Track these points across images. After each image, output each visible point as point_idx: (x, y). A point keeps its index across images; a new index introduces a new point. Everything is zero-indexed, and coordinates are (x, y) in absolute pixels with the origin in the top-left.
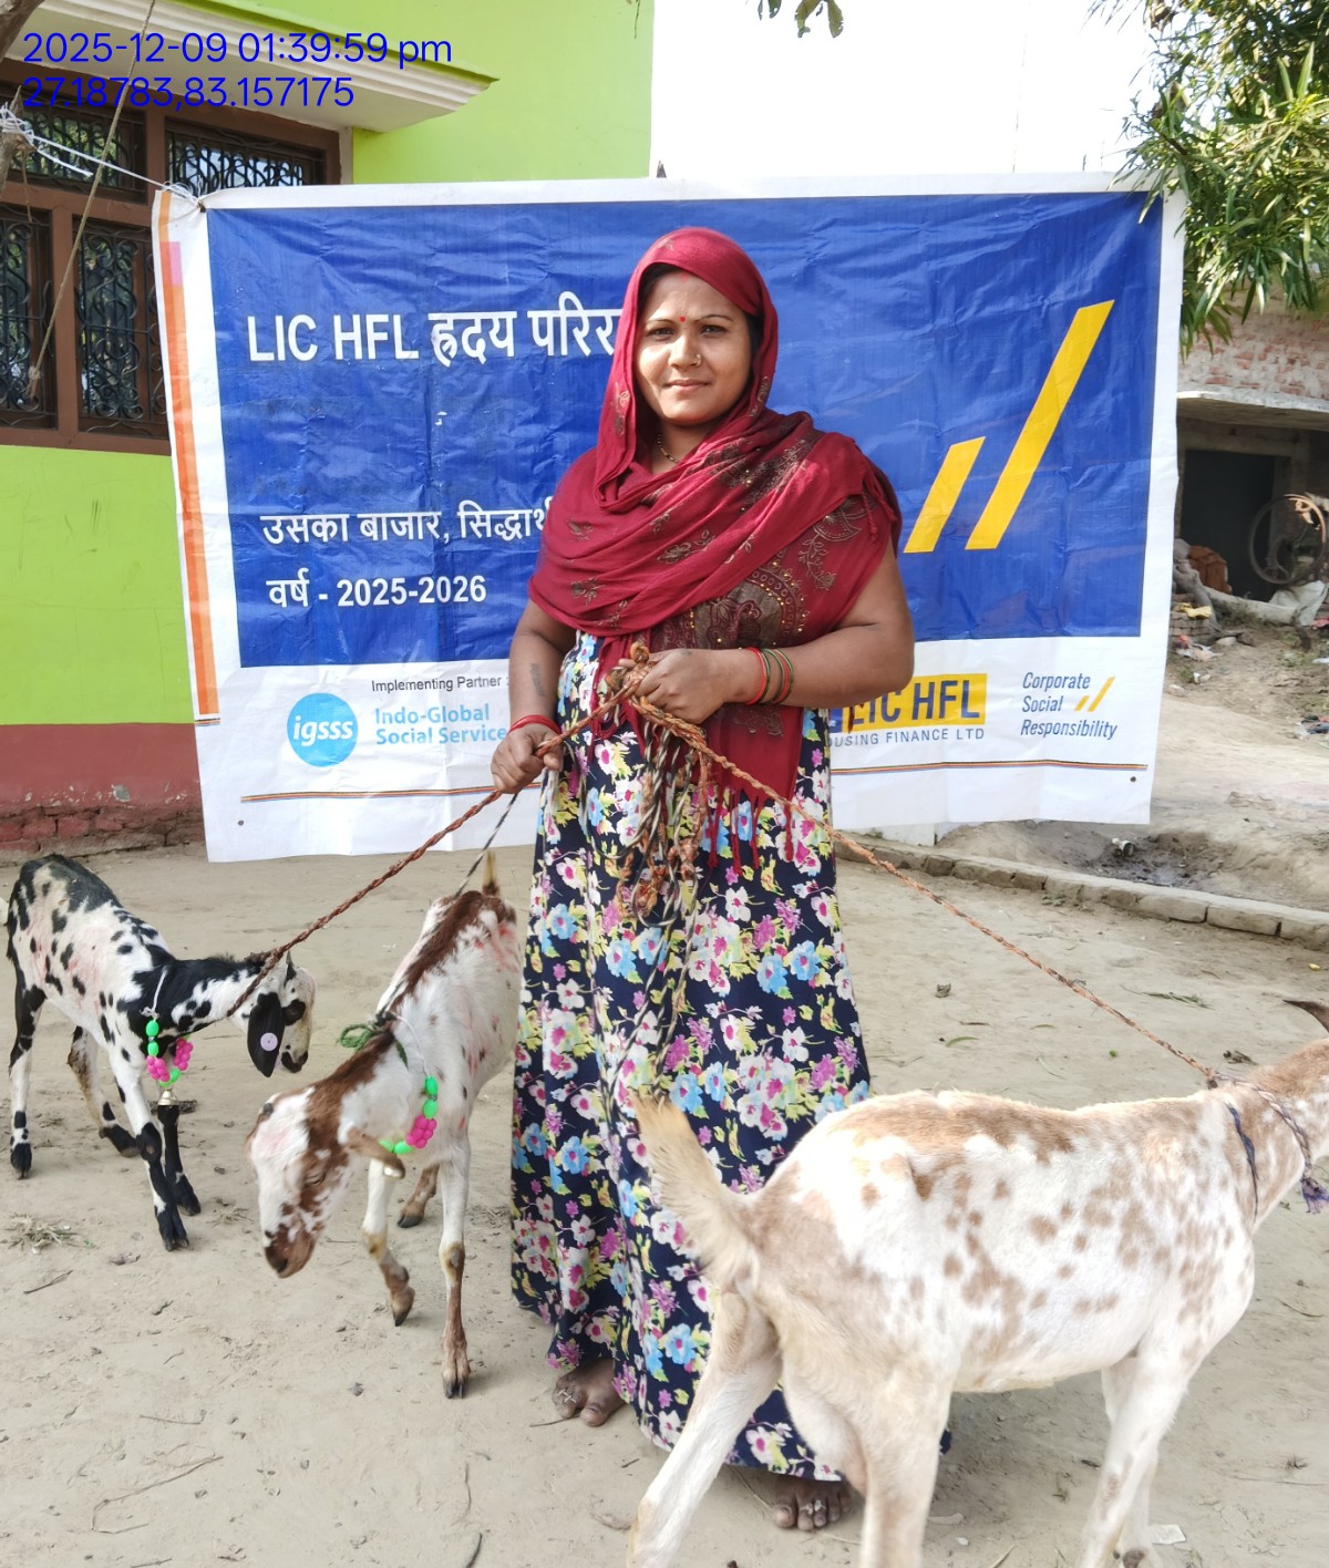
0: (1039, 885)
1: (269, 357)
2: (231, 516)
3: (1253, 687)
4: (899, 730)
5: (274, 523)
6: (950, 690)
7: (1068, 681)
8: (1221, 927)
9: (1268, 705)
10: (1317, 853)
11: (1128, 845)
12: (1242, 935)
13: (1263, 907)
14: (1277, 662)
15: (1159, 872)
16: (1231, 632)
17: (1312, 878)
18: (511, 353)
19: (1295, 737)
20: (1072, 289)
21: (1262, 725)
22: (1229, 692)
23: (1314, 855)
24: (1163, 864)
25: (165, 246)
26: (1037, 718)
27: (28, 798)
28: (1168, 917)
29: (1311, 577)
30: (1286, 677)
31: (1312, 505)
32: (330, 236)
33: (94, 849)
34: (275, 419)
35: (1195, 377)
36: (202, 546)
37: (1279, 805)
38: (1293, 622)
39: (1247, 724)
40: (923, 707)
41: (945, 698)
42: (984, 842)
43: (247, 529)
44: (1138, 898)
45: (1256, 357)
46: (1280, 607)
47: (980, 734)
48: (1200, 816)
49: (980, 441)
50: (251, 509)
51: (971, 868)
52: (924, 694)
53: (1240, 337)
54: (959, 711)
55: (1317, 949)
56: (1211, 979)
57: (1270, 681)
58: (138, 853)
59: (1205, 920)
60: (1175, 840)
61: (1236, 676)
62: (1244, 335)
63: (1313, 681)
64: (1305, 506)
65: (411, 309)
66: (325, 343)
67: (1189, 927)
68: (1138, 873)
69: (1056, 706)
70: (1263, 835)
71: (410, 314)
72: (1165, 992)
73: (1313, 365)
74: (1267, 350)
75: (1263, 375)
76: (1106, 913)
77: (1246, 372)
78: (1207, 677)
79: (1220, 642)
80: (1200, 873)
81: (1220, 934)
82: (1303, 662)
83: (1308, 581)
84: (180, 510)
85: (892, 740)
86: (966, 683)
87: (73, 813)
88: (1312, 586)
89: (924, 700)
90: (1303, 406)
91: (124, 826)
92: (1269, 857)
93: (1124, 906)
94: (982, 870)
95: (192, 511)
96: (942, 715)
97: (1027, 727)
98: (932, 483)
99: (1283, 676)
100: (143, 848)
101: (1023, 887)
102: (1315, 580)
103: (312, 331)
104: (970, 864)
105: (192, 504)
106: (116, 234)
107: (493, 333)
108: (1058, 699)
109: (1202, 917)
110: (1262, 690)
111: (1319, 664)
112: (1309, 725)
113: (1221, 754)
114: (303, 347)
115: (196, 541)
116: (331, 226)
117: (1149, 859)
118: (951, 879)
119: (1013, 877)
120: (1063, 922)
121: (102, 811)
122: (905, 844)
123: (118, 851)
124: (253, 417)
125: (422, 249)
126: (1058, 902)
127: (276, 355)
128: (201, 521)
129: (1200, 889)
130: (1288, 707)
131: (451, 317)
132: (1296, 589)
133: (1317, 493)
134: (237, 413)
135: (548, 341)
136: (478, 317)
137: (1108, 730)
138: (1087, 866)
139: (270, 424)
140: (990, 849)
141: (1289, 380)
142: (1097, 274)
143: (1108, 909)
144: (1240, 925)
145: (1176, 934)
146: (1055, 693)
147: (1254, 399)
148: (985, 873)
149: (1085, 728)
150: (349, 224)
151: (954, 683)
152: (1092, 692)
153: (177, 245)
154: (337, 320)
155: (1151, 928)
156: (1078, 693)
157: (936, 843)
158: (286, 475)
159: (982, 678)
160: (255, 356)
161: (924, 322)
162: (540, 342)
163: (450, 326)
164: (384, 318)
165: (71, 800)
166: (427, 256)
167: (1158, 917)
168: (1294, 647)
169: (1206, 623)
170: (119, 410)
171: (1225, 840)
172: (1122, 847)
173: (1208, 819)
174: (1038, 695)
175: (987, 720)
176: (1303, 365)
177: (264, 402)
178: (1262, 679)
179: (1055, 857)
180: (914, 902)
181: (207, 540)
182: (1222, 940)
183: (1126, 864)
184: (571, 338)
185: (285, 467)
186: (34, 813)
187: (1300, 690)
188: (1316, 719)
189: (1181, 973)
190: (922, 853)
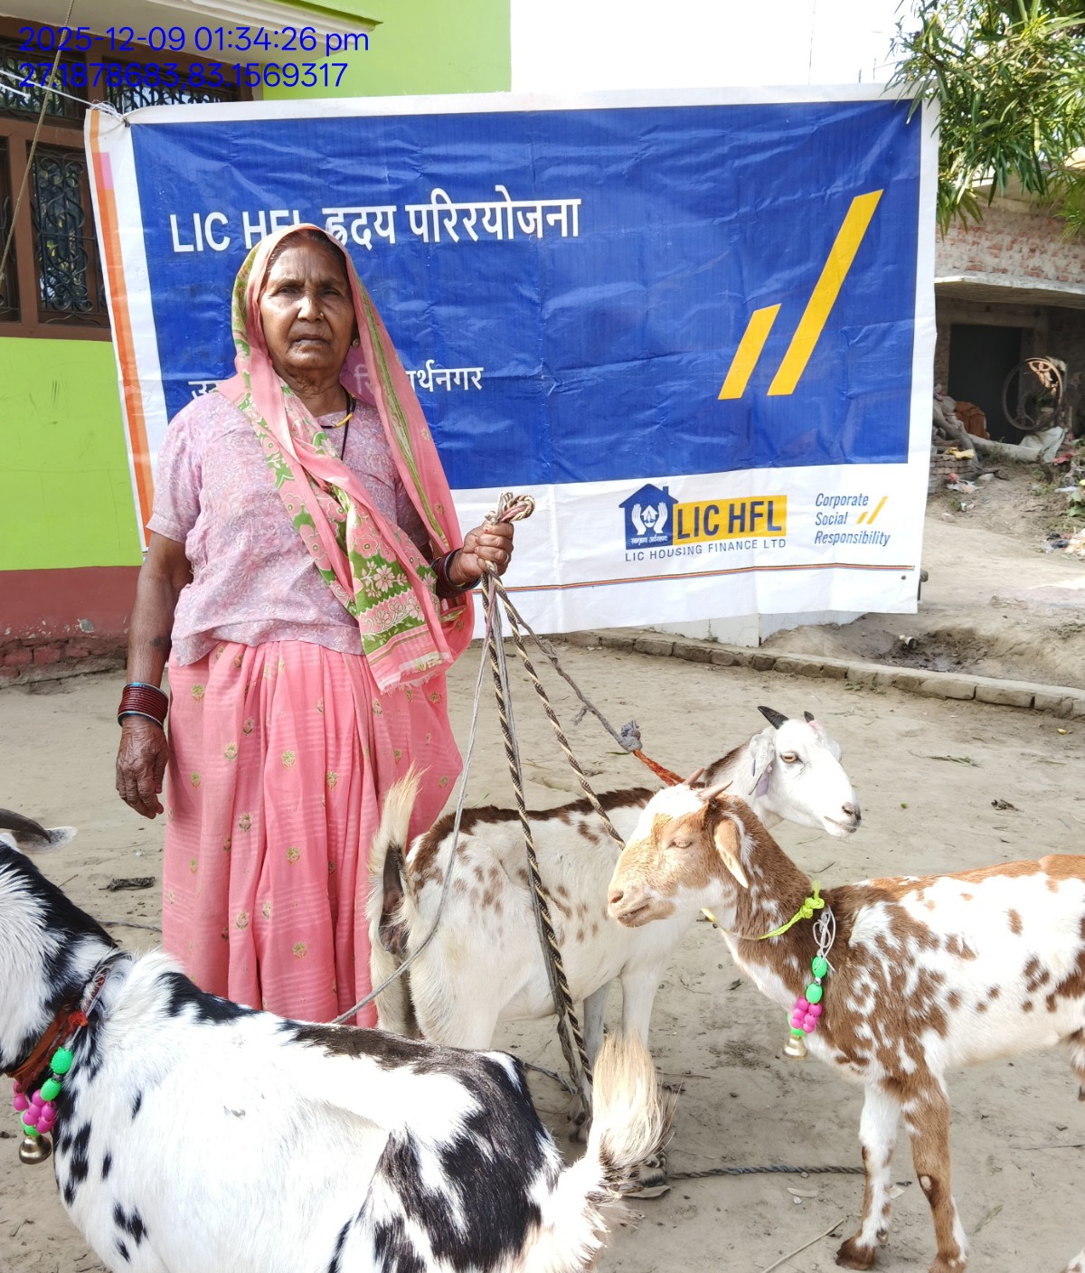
0: (842, 675)
1: (189, 248)
2: (164, 382)
3: (1008, 513)
4: (718, 542)
5: (201, 387)
6: (758, 509)
7: (851, 500)
8: (987, 703)
9: (1021, 527)
10: (1061, 641)
11: (912, 641)
12: (1004, 708)
13: (1019, 685)
14: (1026, 492)
15: (937, 661)
16: (990, 470)
17: (1058, 662)
18: (392, 241)
19: (1042, 552)
20: (849, 182)
21: (1016, 543)
22: (990, 517)
23: (1059, 643)
24: (940, 654)
25: (97, 156)
26: (827, 530)
27: (8, 632)
28: (944, 696)
29: (1052, 424)
30: (1034, 504)
31: (1051, 366)
32: (237, 145)
33: (66, 673)
34: (198, 299)
35: (957, 265)
36: (141, 408)
37: (1031, 606)
38: (1039, 459)
39: (1005, 543)
40: (737, 523)
41: (754, 515)
42: (798, 642)
43: (178, 392)
44: (921, 682)
45: (1004, 248)
46: (1029, 448)
47: (783, 543)
48: (969, 615)
49: (777, 307)
50: (180, 376)
51: (789, 663)
52: (737, 512)
53: (991, 232)
54: (766, 525)
55: (1062, 717)
56: (980, 744)
57: (1022, 508)
58: (103, 676)
59: (974, 697)
60: (949, 635)
61: (994, 505)
62: (995, 230)
63: (1055, 507)
64: (1046, 367)
65: (307, 205)
66: (236, 235)
67: (962, 703)
68: (921, 663)
69: (842, 520)
70: (1018, 628)
71: (306, 209)
72: (944, 756)
73: (1050, 253)
74: (1013, 242)
75: (1010, 262)
76: (896, 695)
77: (996, 260)
78: (972, 506)
79: (981, 478)
80: (970, 660)
81: (986, 708)
82: (1047, 491)
83: (1049, 428)
84: (121, 378)
85: (713, 550)
86: (771, 503)
87: (46, 644)
88: (1052, 431)
89: (737, 517)
90: (1042, 286)
91: (90, 653)
92: (1024, 646)
93: (910, 688)
94: (797, 664)
95: (132, 378)
96: (752, 529)
97: (819, 537)
98: (739, 342)
99: (1032, 503)
100: (107, 671)
101: (830, 676)
102: (1055, 426)
103: (225, 226)
104: (788, 660)
105: (131, 372)
106: (64, 157)
107: (377, 224)
108: (844, 514)
109: (972, 695)
110: (1015, 515)
111: (1059, 493)
112: (1053, 542)
113: (984, 567)
114: (218, 240)
115: (136, 403)
116: (236, 137)
117: (929, 651)
118: (772, 673)
119: (822, 669)
120: (862, 703)
121: (71, 641)
122: (736, 646)
123: (86, 674)
124: (178, 299)
125: (314, 155)
126: (858, 687)
127: (195, 246)
128: (138, 387)
129: (970, 673)
130: (1036, 528)
131: (341, 211)
132: (1040, 434)
133: (1055, 357)
134: (165, 296)
135: (424, 230)
136: (364, 210)
137: (884, 539)
138: (880, 658)
139: (194, 304)
140: (803, 648)
141: (1031, 266)
142: (868, 169)
143: (897, 691)
144: (1002, 700)
145: (951, 710)
146: (841, 510)
147: (1003, 281)
148: (800, 667)
149: (865, 537)
150: (252, 135)
151: (761, 503)
152: (871, 508)
153: (107, 155)
154: (246, 215)
155: (931, 705)
156: (859, 510)
157: (760, 644)
158: (207, 347)
159: (783, 499)
160: (178, 248)
161: (730, 211)
162: (417, 231)
163: (341, 219)
164: (285, 213)
165: (44, 633)
166: (319, 160)
167: (937, 696)
168: (1039, 480)
169: (970, 462)
170: (72, 305)
171: (989, 634)
172: (907, 642)
173: (975, 617)
174: (828, 511)
175: (788, 532)
176: (1042, 253)
177: (187, 287)
178: (1015, 506)
179: (855, 652)
180: (744, 692)
181: (144, 403)
182: (988, 713)
183: (910, 656)
184: (442, 227)
185: (208, 340)
186: (12, 645)
187: (1045, 513)
188: (1058, 536)
189: (956, 740)
190: (749, 653)
